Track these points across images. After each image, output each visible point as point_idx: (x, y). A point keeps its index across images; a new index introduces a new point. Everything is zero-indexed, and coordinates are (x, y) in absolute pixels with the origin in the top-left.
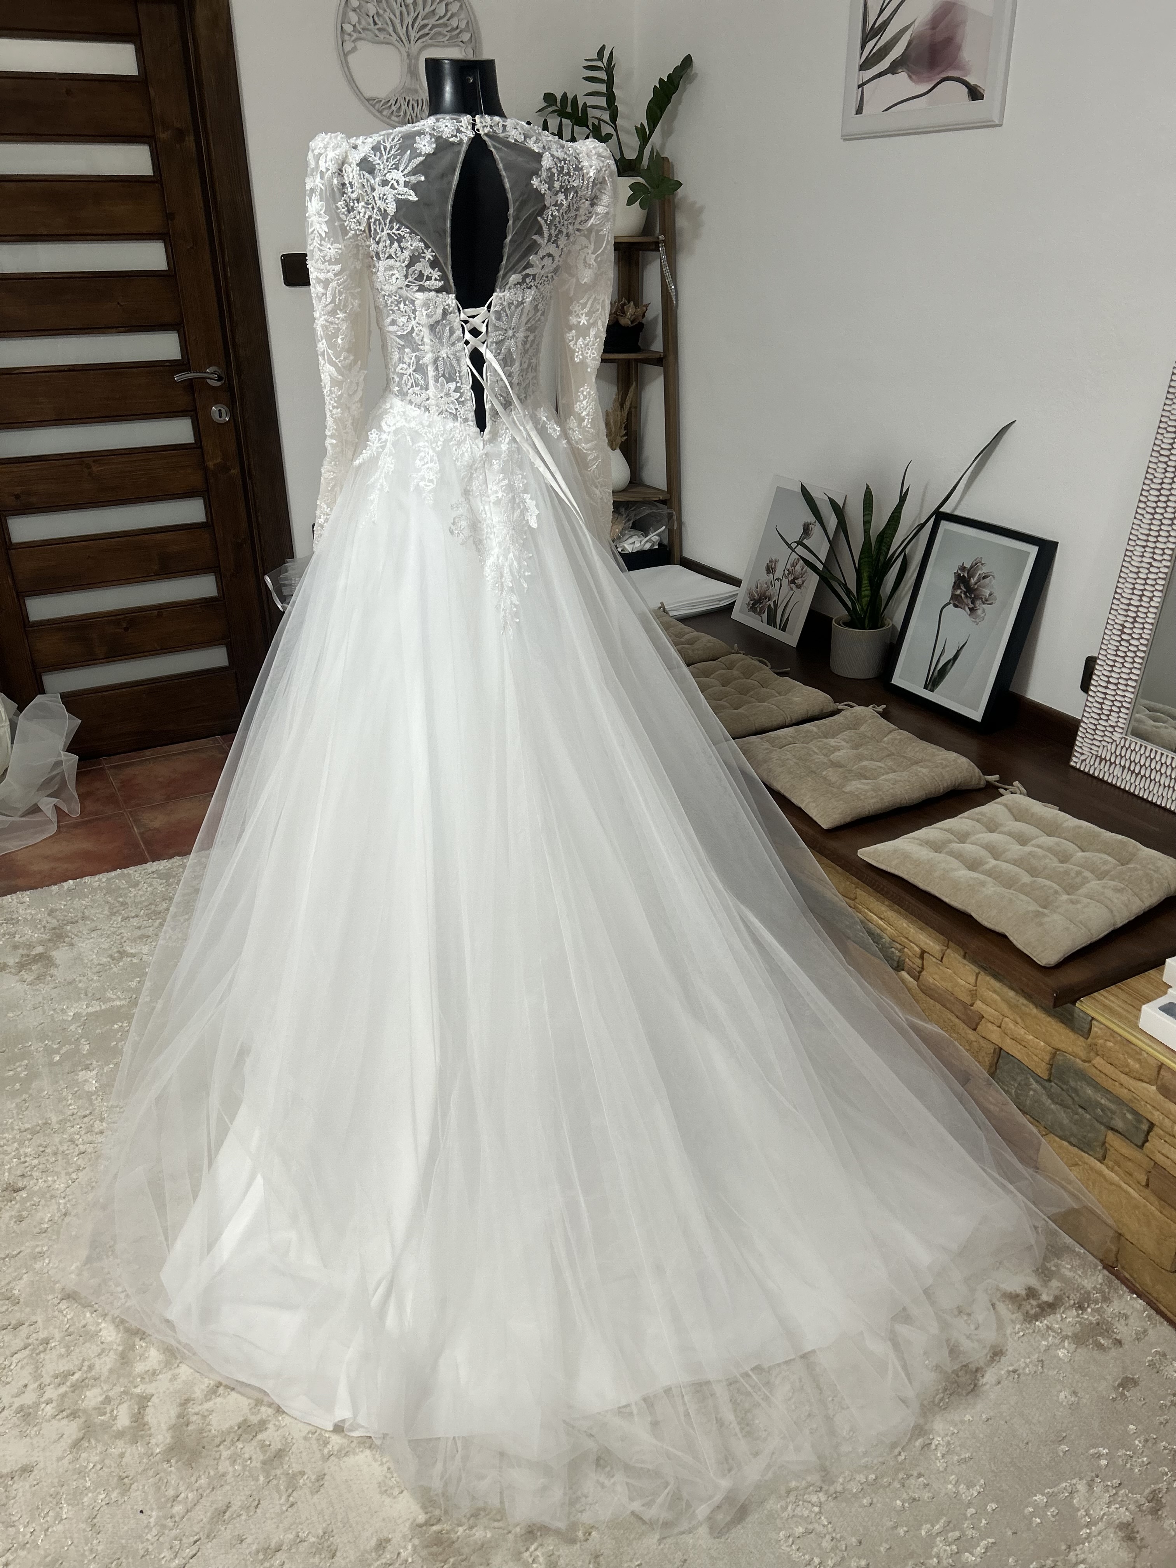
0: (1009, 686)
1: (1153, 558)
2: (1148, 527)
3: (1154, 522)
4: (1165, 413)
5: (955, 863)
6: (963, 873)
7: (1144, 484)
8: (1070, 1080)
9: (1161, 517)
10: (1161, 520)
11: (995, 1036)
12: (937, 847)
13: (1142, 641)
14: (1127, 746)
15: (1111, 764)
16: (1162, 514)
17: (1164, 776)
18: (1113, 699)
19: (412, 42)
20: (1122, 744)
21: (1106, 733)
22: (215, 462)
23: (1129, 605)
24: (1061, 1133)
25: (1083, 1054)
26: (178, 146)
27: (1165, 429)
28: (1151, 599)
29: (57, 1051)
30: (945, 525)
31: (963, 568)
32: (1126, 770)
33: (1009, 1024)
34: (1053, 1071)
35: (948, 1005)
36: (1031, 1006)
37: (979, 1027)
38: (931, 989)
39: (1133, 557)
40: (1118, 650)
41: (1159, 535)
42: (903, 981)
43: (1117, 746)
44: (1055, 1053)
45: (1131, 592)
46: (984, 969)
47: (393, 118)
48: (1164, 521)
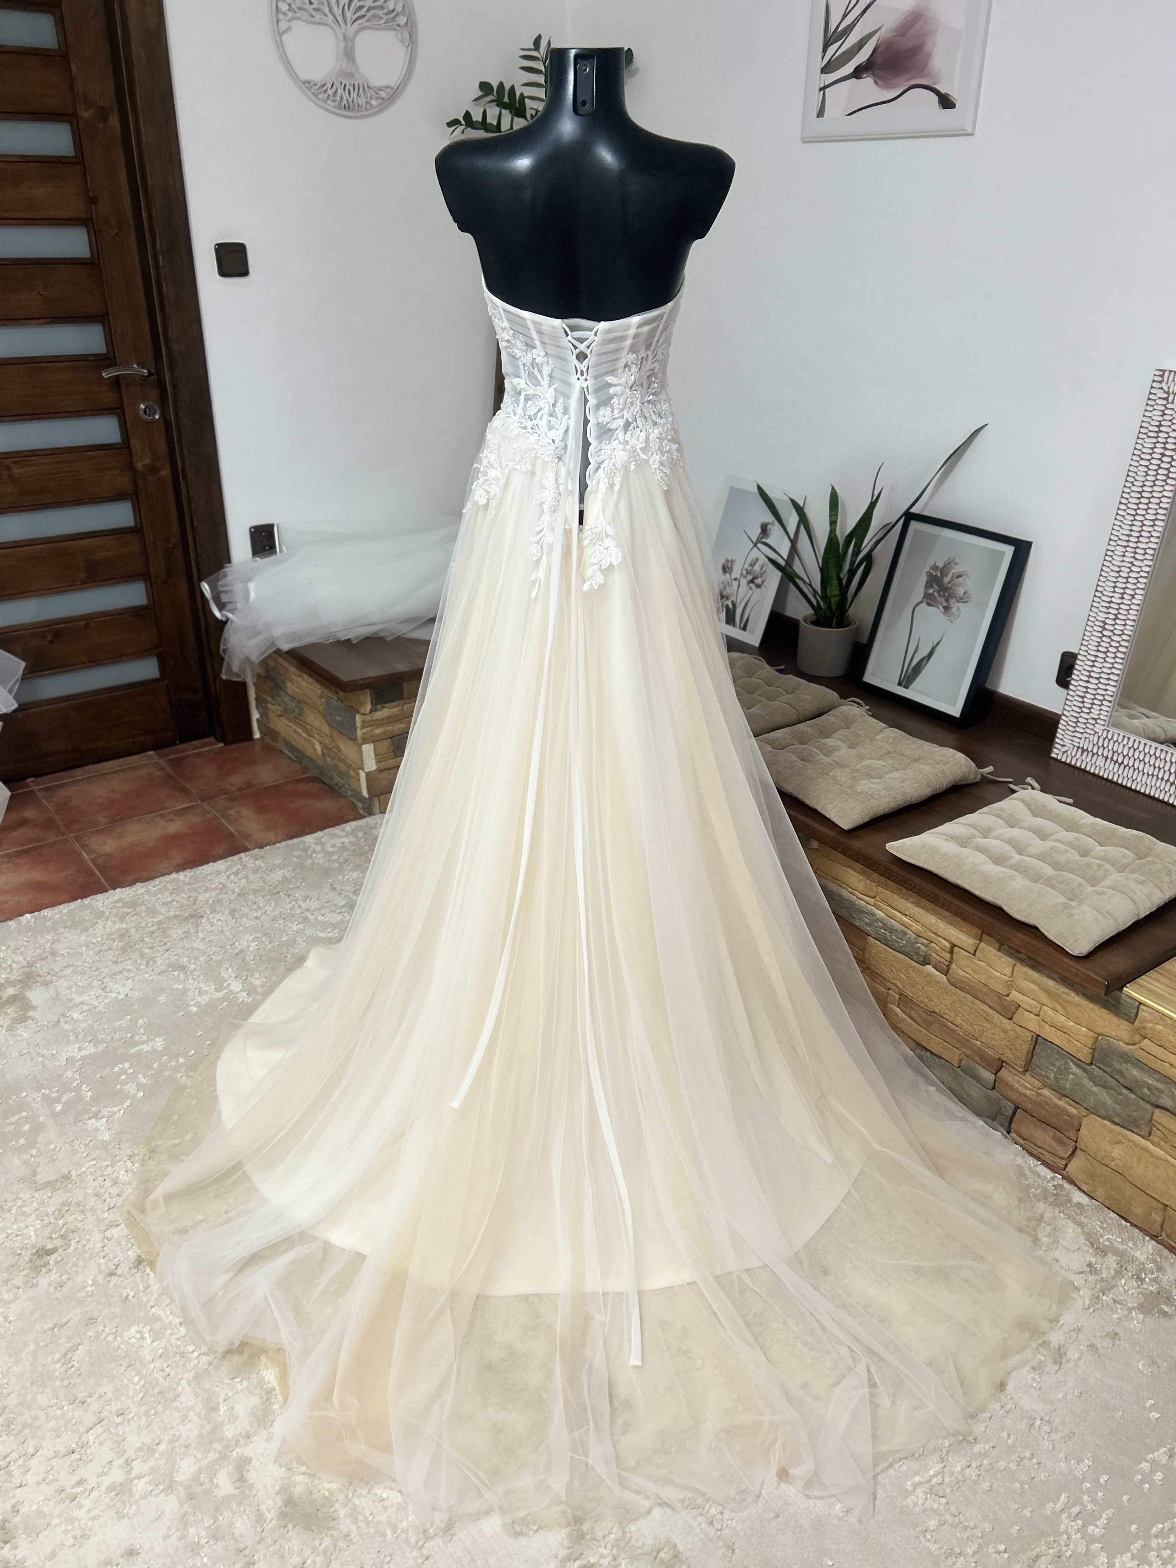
0: (985, 682)
1: (1134, 557)
2: (1129, 528)
3: (1135, 523)
4: (1145, 419)
5: (981, 858)
6: (990, 867)
7: (1125, 486)
8: (1114, 1063)
9: (1142, 518)
10: (1142, 521)
11: (1033, 1023)
12: (963, 842)
13: (1124, 637)
14: (1110, 737)
15: (1093, 755)
16: (1143, 516)
17: (1148, 765)
18: (1094, 692)
19: (349, 24)
20: (1104, 736)
21: (1088, 725)
22: (144, 463)
23: (1110, 602)
24: (1104, 1114)
25: (1126, 1037)
26: (101, 125)
27: (1146, 434)
28: (1133, 597)
29: (57, 1100)
30: (914, 525)
31: (935, 568)
32: (1109, 760)
33: (1048, 1011)
34: (1096, 1055)
35: (981, 997)
36: (1073, 994)
37: (1016, 1017)
38: (962, 982)
39: (1114, 557)
40: (1100, 645)
41: (1141, 536)
42: (929, 975)
43: (1099, 737)
44: (1097, 1038)
45: (1112, 590)
46: (1022, 961)
47: (329, 102)
48: (1145, 522)
